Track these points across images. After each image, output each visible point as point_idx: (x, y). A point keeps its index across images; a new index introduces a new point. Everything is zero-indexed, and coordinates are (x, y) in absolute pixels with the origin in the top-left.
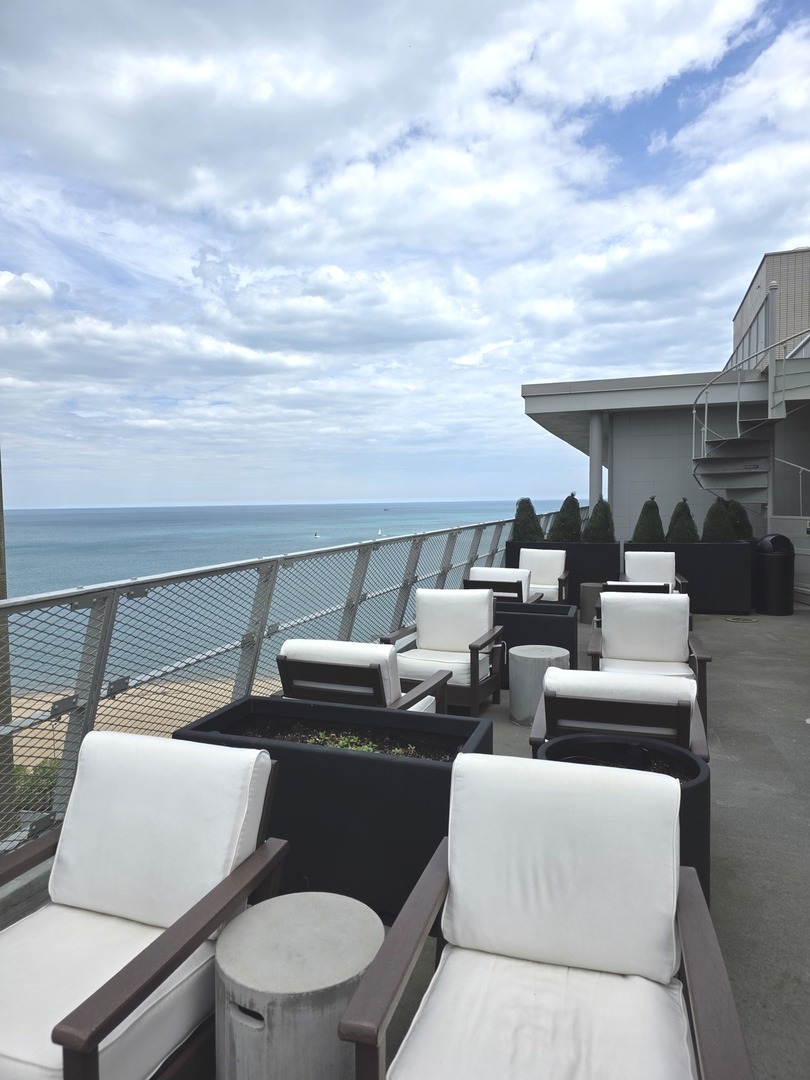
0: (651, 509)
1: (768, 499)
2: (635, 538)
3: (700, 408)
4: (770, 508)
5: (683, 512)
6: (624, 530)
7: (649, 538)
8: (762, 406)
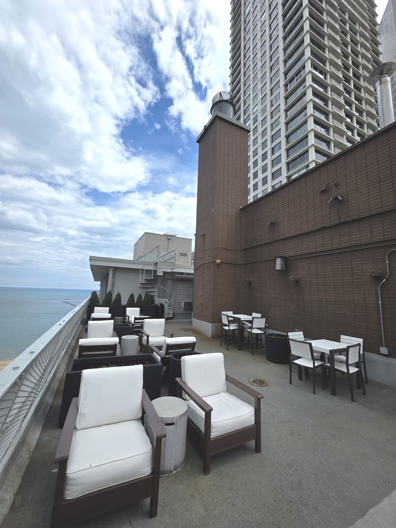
0: (132, 296)
1: (156, 294)
2: (127, 304)
3: (143, 270)
4: (156, 296)
5: (140, 297)
6: (124, 302)
7: (131, 304)
8: (155, 271)
